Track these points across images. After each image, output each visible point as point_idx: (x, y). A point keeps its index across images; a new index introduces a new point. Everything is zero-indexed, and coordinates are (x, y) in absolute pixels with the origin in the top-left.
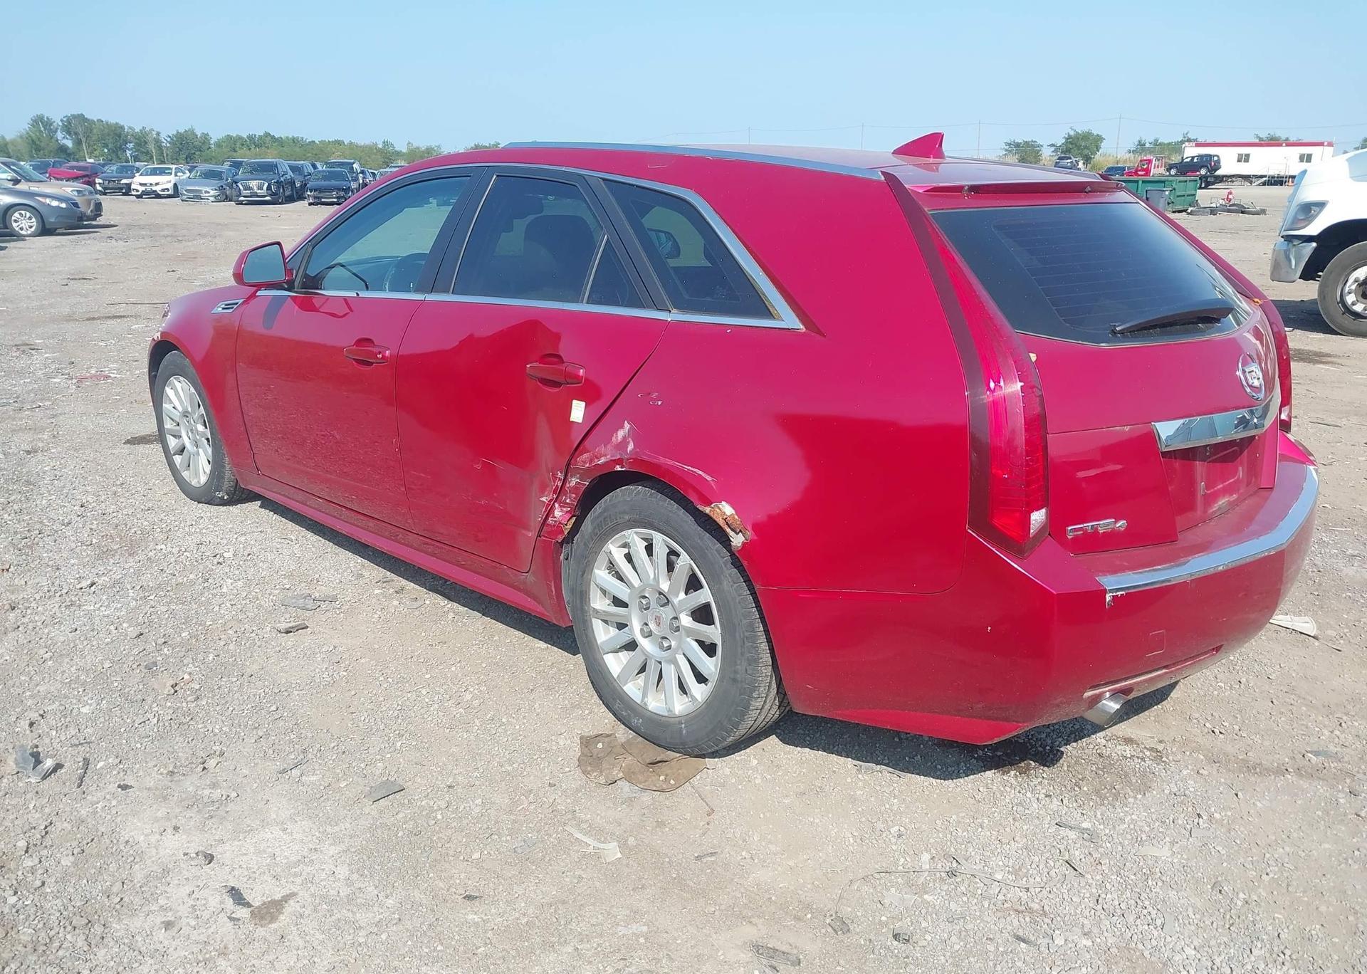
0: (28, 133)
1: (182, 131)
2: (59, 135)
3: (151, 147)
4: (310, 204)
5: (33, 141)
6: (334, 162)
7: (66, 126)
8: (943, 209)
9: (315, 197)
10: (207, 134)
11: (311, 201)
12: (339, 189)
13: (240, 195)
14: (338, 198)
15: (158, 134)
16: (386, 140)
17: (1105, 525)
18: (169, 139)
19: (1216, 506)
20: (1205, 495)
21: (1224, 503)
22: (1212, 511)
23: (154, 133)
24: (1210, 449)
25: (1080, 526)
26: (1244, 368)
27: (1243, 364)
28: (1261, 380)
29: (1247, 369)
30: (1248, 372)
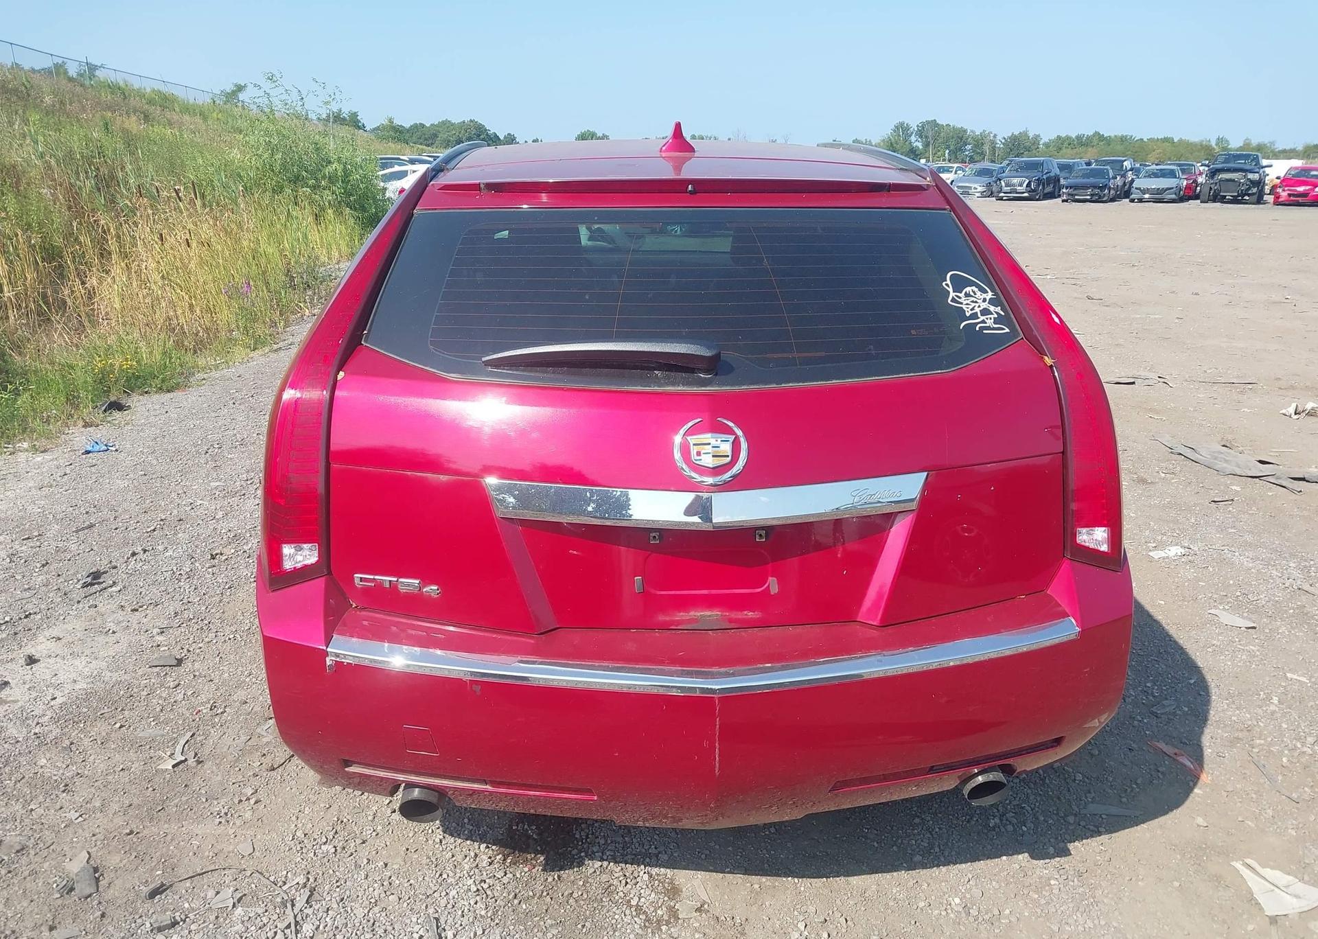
0: (889, 137)
1: (1016, 133)
2: (913, 138)
3: (986, 148)
4: (1063, 201)
5: (891, 143)
6: (1104, 160)
7: (920, 131)
9: (1069, 194)
10: (1039, 136)
11: (1065, 198)
12: (1095, 187)
13: (1000, 192)
14: (1091, 195)
15: (995, 136)
16: (1221, 137)
17: (409, 584)
18: (1003, 141)
19: (681, 616)
20: (645, 593)
21: (710, 616)
22: (667, 619)
23: (992, 135)
24: (659, 536)
25: (372, 577)
26: (689, 438)
27: (687, 433)
28: (729, 459)
29: (692, 440)
30: (694, 445)
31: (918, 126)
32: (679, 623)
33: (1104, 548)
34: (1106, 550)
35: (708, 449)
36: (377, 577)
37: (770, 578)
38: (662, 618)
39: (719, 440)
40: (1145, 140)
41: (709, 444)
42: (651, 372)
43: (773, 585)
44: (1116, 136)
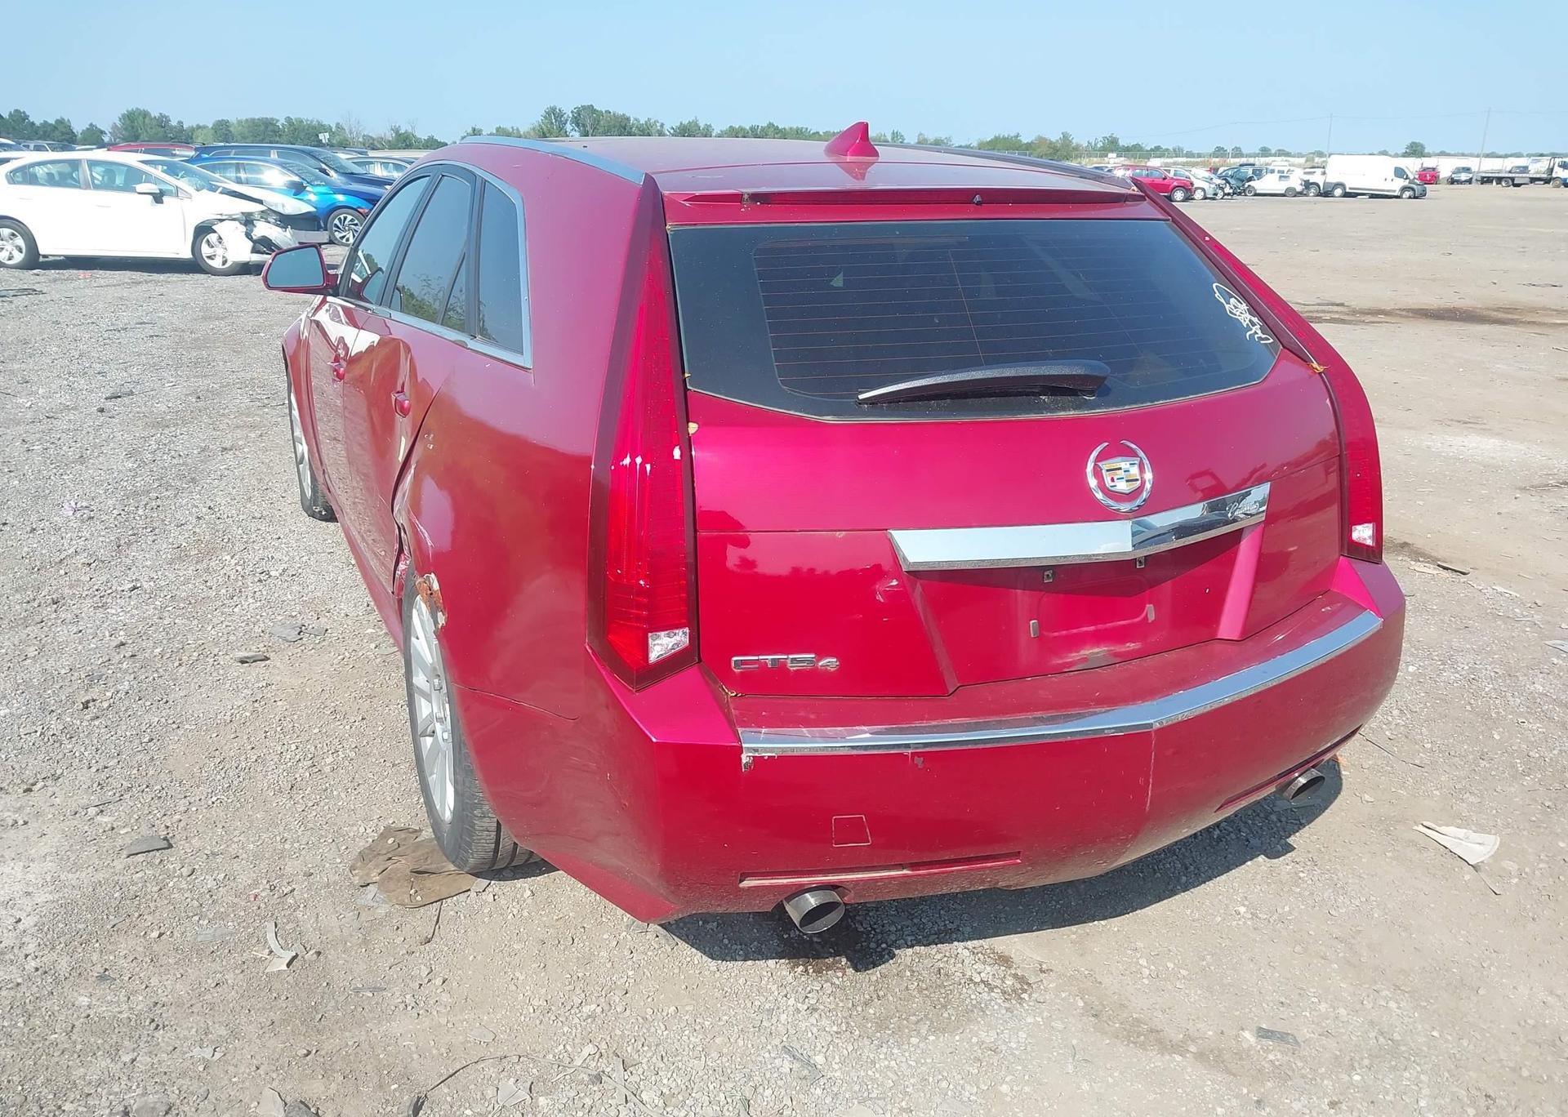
0: (540, 125)
1: (685, 122)
2: (569, 127)
7: (576, 118)
8: (695, 225)
10: (710, 126)
15: (662, 125)
17: (799, 660)
18: (672, 131)
19: (1074, 656)
20: (1040, 638)
21: (1098, 653)
22: (1061, 662)
23: (658, 124)
24: (1052, 574)
25: (756, 658)
26: (1100, 464)
27: (1100, 458)
28: (1139, 483)
29: (1105, 466)
30: (1108, 471)
31: (572, 112)
32: (1071, 664)
33: (1369, 542)
34: (1371, 544)
35: (1121, 473)
36: (761, 657)
37: (1148, 606)
38: (1058, 661)
39: (1128, 463)
40: (821, 133)
41: (1120, 469)
42: (1037, 398)
43: (1150, 612)
44: (791, 129)
